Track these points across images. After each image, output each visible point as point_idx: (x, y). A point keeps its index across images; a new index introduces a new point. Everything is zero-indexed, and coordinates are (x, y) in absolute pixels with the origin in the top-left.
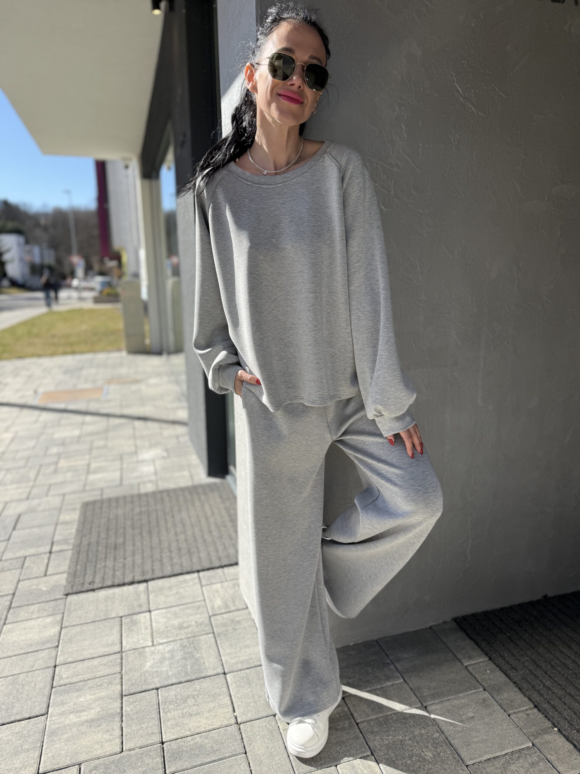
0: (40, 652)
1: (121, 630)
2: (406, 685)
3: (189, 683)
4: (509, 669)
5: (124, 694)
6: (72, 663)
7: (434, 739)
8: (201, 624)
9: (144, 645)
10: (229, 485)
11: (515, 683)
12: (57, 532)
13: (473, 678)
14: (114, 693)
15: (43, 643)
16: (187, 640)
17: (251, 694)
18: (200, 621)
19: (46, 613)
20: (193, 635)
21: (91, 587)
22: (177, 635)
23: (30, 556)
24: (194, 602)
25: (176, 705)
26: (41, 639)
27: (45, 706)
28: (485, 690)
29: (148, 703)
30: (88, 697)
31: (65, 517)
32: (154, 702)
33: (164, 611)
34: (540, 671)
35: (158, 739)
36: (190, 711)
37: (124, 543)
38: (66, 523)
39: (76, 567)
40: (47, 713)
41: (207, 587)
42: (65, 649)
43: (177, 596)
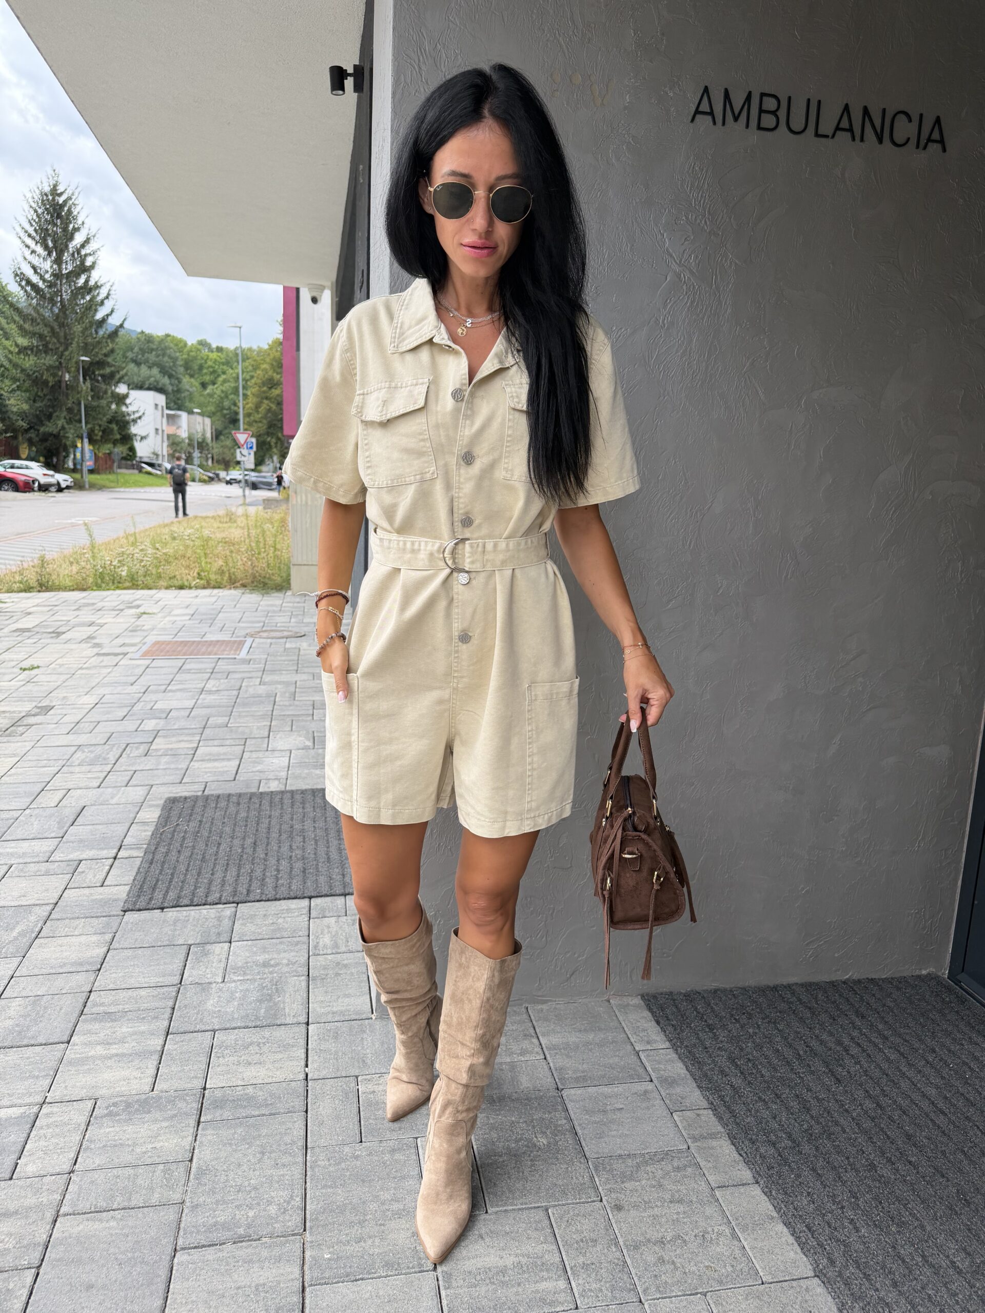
0: (75, 974)
1: (186, 961)
2: (544, 1063)
3: (258, 1029)
5: (170, 1032)
6: (114, 990)
7: (556, 1126)
8: (295, 963)
9: (212, 980)
12: (130, 834)
13: (641, 1065)
14: (158, 1028)
15: (81, 964)
16: (269, 980)
17: (334, 1050)
18: (295, 960)
19: (92, 931)
20: (280, 975)
21: (160, 904)
23: (87, 860)
24: (293, 937)
25: (234, 1051)
26: (79, 959)
27: (68, 1033)
28: (652, 1081)
29: (199, 1045)
30: (124, 1029)
31: (143, 815)
32: (207, 1044)
33: (250, 943)
35: (199, 1084)
36: (250, 1059)
38: (143, 823)
39: (144, 878)
40: (68, 1042)
41: (317, 920)
42: (107, 973)
43: (272, 928)
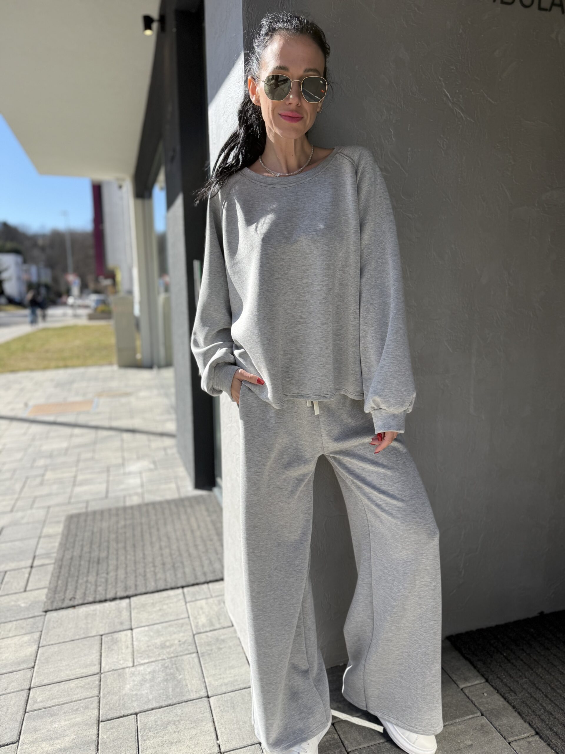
0: (15, 673)
1: (101, 649)
3: (170, 707)
4: (508, 692)
5: (100, 720)
6: (48, 685)
8: (184, 643)
9: (124, 666)
10: (216, 497)
11: (514, 707)
12: (40, 546)
13: (470, 701)
14: (91, 718)
15: (18, 664)
16: (169, 660)
17: (235, 719)
18: (183, 640)
19: (23, 631)
20: (176, 655)
21: (71, 603)
22: (159, 655)
23: (10, 570)
24: (178, 620)
25: (156, 732)
26: (17, 659)
27: (16, 732)
28: (482, 715)
29: (126, 729)
31: (48, 530)
32: (133, 728)
33: (146, 628)
34: (540, 694)
36: (171, 738)
37: (107, 557)
38: (49, 536)
39: (57, 582)
40: (18, 741)
41: (191, 603)
42: (41, 670)
43: (160, 613)
